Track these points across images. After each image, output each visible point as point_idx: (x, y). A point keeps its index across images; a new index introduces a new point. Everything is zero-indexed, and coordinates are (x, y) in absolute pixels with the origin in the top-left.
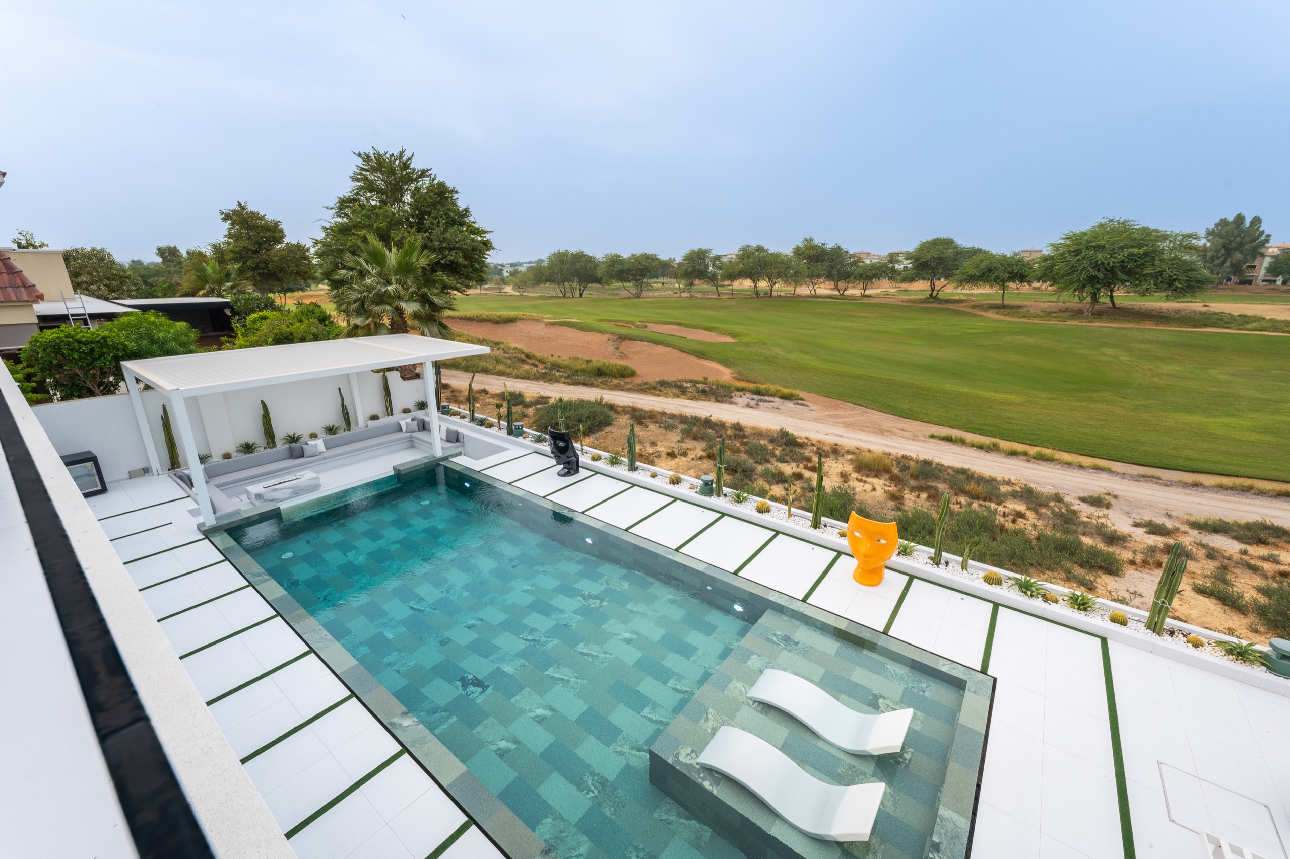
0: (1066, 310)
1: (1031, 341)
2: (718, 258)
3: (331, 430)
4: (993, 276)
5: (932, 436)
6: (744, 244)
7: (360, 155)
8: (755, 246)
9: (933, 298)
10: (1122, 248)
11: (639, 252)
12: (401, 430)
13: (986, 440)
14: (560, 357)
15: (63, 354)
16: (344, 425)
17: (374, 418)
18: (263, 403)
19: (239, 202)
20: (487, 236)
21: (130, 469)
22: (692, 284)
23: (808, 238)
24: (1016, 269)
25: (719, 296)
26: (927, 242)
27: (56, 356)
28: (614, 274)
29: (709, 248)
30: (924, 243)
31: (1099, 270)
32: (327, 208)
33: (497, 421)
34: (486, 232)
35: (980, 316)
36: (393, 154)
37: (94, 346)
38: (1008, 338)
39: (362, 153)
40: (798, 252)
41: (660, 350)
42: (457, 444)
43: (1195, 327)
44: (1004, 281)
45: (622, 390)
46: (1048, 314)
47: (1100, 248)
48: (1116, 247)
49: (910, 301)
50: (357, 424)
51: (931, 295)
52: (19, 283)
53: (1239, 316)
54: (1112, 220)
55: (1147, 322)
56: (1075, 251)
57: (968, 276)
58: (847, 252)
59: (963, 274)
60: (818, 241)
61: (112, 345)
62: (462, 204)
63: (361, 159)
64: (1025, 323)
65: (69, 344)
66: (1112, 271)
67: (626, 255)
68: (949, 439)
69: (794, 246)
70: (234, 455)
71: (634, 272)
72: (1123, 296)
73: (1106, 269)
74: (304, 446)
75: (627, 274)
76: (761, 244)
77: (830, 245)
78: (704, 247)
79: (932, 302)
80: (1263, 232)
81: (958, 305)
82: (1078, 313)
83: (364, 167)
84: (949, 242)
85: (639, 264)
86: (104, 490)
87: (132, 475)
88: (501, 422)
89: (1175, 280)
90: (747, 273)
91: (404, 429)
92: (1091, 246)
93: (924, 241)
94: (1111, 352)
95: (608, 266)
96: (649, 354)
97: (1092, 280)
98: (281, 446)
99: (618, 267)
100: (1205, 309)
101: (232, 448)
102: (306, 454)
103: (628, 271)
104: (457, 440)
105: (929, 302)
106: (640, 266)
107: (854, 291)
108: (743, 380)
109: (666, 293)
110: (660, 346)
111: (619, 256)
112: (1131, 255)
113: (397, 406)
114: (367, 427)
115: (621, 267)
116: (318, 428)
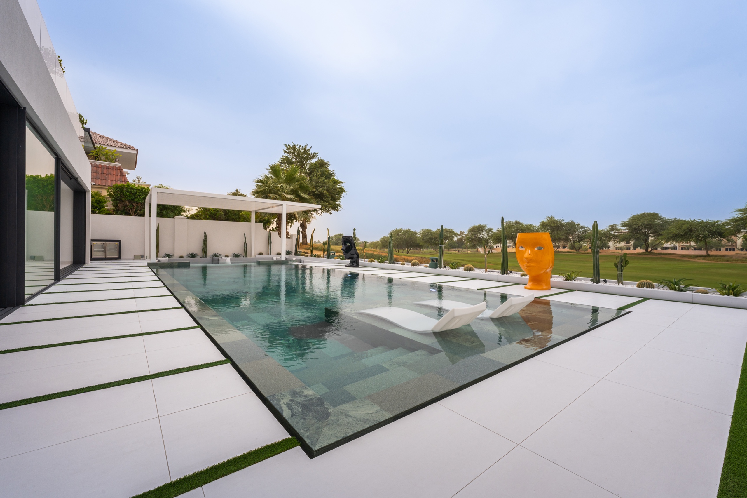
2: (490, 230)
3: (236, 256)
7: (286, 145)
9: (649, 252)
15: (123, 193)
16: (243, 254)
17: (261, 254)
18: (205, 233)
19: (237, 189)
20: (342, 185)
21: (135, 255)
23: (550, 216)
24: (714, 229)
26: (638, 215)
27: (120, 193)
29: (485, 224)
32: (266, 169)
34: (341, 183)
36: (301, 146)
37: (137, 191)
39: (287, 145)
40: (543, 224)
49: (630, 254)
50: (251, 255)
52: (123, 180)
57: (673, 235)
58: (579, 225)
59: (669, 233)
60: (557, 218)
61: (144, 192)
62: (331, 168)
63: (286, 147)
65: (127, 188)
69: (541, 222)
70: (185, 258)
74: (220, 259)
76: (518, 220)
77: (566, 221)
78: (482, 224)
81: (670, 256)
83: (286, 151)
84: (655, 216)
86: (119, 258)
87: (136, 258)
93: (635, 214)
98: (209, 257)
101: (185, 254)
102: (220, 263)
103: (436, 239)
105: (646, 254)
113: (274, 250)
114: (256, 257)
115: (431, 236)
116: (230, 253)
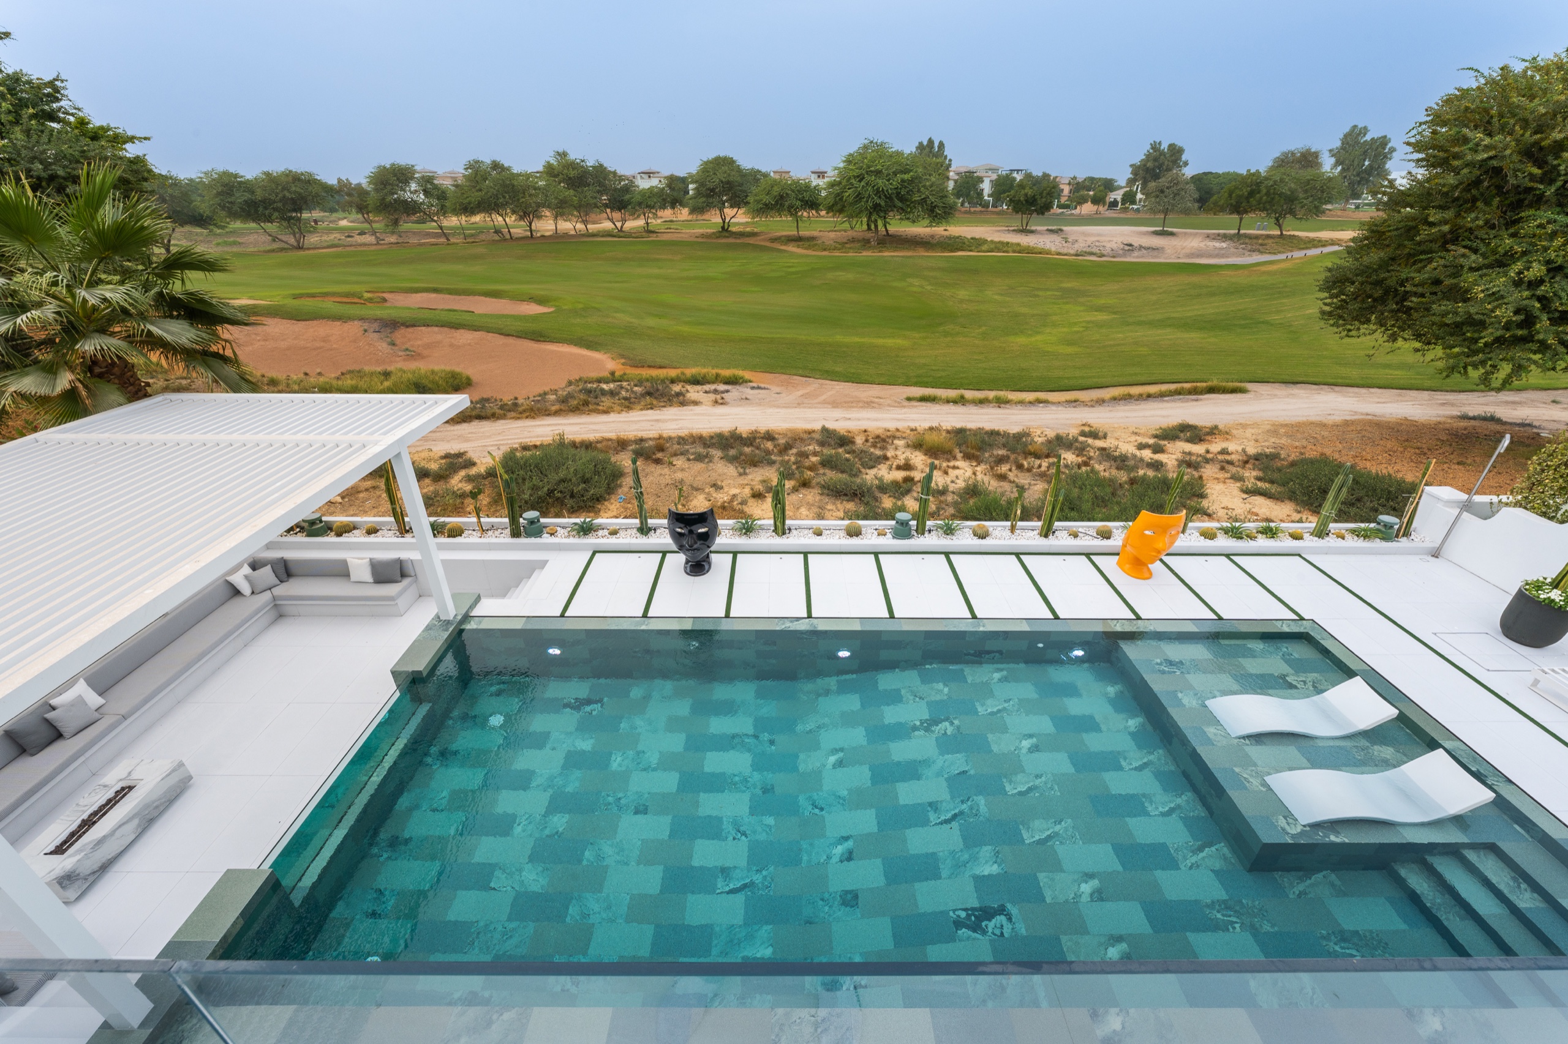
0: (853, 240)
1: (850, 276)
2: (429, 180)
4: (787, 204)
5: (909, 399)
6: (472, 157)
8: (489, 162)
9: (725, 230)
10: (895, 174)
11: (277, 167)
12: (236, 592)
13: (952, 393)
14: (320, 374)
22: (396, 222)
23: (561, 151)
24: (805, 196)
25: (448, 240)
28: (236, 208)
29: (410, 163)
30: (706, 163)
31: (880, 197)
33: (475, 520)
35: (785, 251)
38: (830, 275)
40: (550, 170)
41: (464, 337)
42: (406, 582)
43: (952, 251)
44: (797, 209)
45: (549, 415)
46: (842, 245)
47: (878, 173)
48: (891, 172)
49: (703, 236)
51: (723, 228)
53: (972, 238)
54: (872, 142)
55: (920, 249)
56: (858, 177)
60: (574, 155)
64: (825, 257)
66: (889, 198)
67: (250, 172)
68: (923, 399)
69: (543, 162)
71: (280, 205)
72: (898, 226)
73: (885, 196)
74: (50, 715)
75: (266, 208)
79: (728, 237)
80: (946, 156)
81: (755, 239)
82: (865, 243)
85: (284, 189)
88: (482, 520)
89: (935, 207)
90: (489, 205)
91: (245, 588)
92: (871, 171)
94: (916, 282)
95: (219, 194)
96: (451, 345)
97: (876, 208)
99: (240, 197)
100: (946, 233)
102: (66, 730)
103: (266, 203)
104: (403, 575)
105: (725, 237)
106: (287, 194)
107: (634, 224)
108: (643, 367)
109: (332, 237)
110: (462, 331)
111: (236, 176)
112: (903, 181)
115: (247, 196)
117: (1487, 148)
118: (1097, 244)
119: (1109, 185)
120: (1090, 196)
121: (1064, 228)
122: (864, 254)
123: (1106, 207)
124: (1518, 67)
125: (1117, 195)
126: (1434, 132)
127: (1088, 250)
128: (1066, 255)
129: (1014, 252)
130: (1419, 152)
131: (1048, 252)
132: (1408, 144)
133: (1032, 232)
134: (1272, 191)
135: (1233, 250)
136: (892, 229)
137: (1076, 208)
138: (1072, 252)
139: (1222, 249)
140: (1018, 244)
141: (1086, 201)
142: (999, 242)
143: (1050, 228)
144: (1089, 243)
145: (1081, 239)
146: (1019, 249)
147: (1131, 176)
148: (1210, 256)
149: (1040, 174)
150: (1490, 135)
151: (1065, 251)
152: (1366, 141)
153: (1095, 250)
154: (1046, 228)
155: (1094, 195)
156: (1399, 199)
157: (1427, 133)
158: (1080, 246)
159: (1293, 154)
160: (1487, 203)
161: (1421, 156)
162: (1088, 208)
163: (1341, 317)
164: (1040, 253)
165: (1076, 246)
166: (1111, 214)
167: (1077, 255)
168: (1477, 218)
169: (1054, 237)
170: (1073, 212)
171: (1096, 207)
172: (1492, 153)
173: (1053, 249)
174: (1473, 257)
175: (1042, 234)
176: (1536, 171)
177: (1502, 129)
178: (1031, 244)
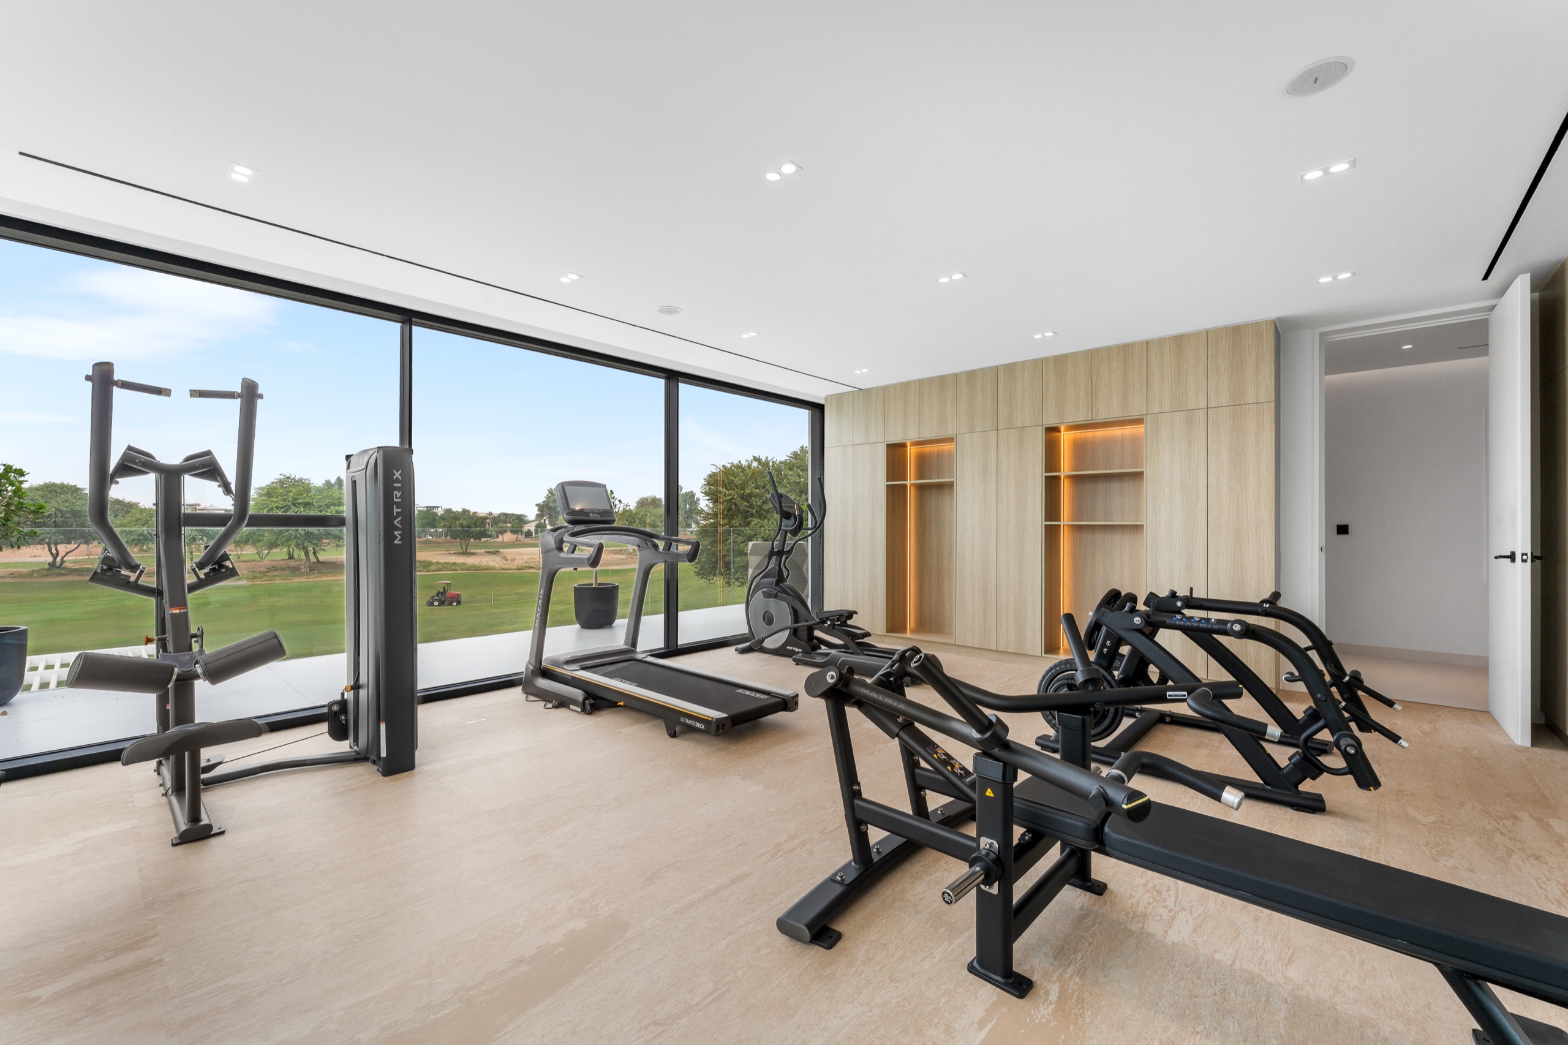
117: (729, 495)
118: (532, 560)
119: (520, 520)
120: (509, 527)
121: (501, 550)
122: (296, 580)
123: (524, 535)
124: (729, 466)
125: (532, 527)
126: (709, 488)
127: (527, 565)
128: (510, 569)
129: (462, 570)
130: (707, 496)
131: (493, 569)
132: (702, 493)
133: (473, 554)
134: (642, 521)
135: (630, 559)
136: (323, 557)
137: (498, 537)
138: (514, 567)
139: (623, 559)
140: (464, 564)
141: (505, 531)
142: (445, 563)
143: (487, 550)
144: (525, 560)
145: (517, 557)
146: (464, 567)
147: (538, 512)
148: (617, 564)
149: (460, 510)
150: (728, 490)
151: (505, 567)
152: (683, 494)
153: (531, 565)
154: (484, 550)
155: (512, 527)
156: (707, 517)
157: (707, 488)
158: (519, 562)
159: (647, 499)
160: (737, 516)
161: (709, 498)
162: (508, 537)
163: (702, 574)
164: (487, 569)
165: (515, 562)
166: (528, 540)
167: (518, 569)
168: (736, 522)
169: (494, 557)
170: (496, 540)
171: (515, 536)
172: (731, 497)
173: (497, 566)
174: (740, 538)
175: (482, 555)
176: (747, 504)
177: (731, 489)
178: (476, 563)
